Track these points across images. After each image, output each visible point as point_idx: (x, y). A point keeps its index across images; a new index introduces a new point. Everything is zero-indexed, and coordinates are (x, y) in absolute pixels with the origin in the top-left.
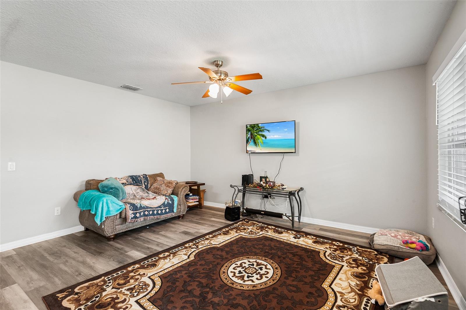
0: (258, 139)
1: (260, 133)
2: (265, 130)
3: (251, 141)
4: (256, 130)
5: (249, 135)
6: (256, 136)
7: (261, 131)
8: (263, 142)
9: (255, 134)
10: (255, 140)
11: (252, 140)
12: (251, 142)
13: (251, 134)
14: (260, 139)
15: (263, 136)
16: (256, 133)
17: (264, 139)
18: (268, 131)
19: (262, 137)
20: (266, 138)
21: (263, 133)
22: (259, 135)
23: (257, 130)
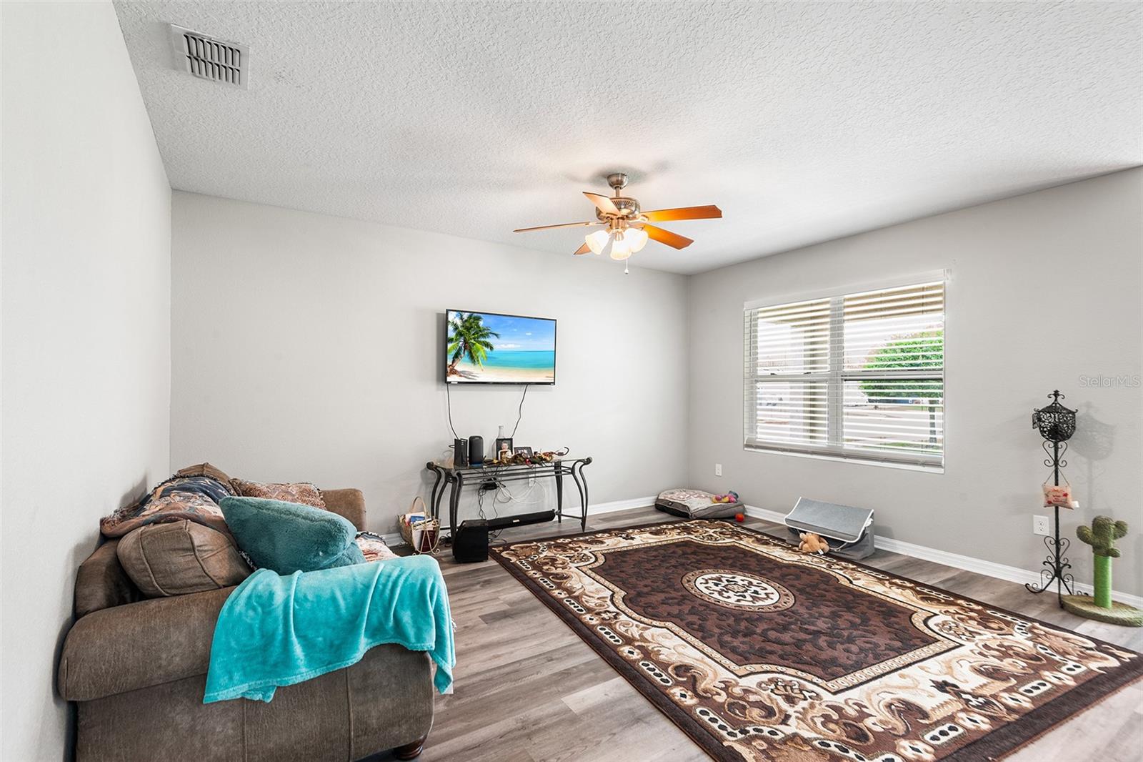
0: (478, 350)
1: (482, 339)
2: (490, 335)
3: (464, 353)
4: (473, 334)
5: (461, 343)
6: (474, 344)
7: (483, 336)
8: (488, 355)
9: (472, 341)
10: (472, 351)
11: (466, 353)
12: (465, 356)
13: (465, 342)
14: (482, 351)
15: (487, 345)
16: (474, 338)
17: (488, 350)
18: (496, 335)
19: (484, 347)
20: (492, 348)
21: (487, 340)
22: (480, 342)
23: (476, 333)
